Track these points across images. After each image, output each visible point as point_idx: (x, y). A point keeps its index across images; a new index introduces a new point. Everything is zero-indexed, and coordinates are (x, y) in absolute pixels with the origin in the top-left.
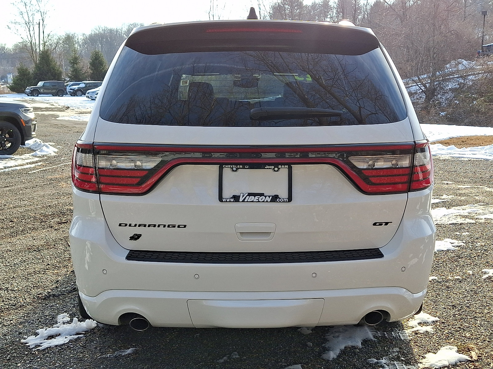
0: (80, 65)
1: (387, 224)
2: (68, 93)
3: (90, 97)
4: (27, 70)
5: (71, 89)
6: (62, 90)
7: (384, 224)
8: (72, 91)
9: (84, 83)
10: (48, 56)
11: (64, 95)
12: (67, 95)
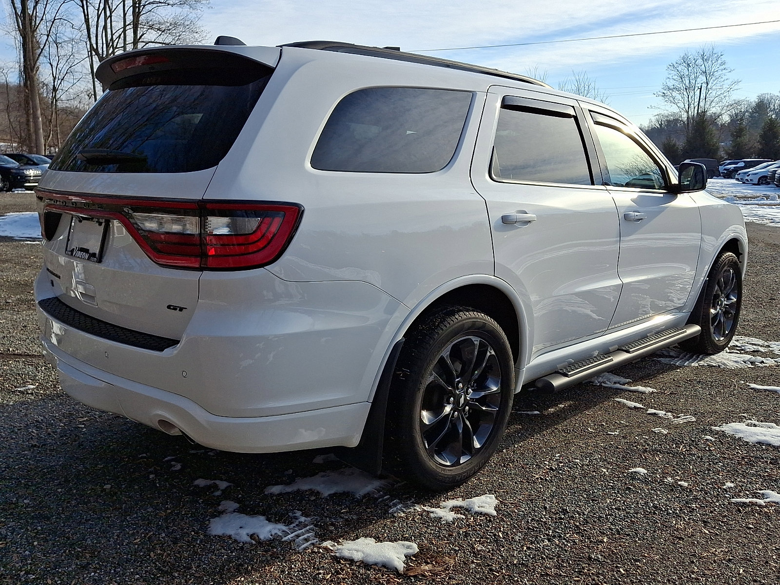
0: (745, 138)
1: (181, 309)
2: (722, 175)
3: (740, 179)
4: (674, 145)
5: (725, 169)
6: (713, 171)
7: (178, 309)
8: (726, 172)
9: (744, 162)
10: (704, 129)
11: (714, 177)
12: (719, 177)
